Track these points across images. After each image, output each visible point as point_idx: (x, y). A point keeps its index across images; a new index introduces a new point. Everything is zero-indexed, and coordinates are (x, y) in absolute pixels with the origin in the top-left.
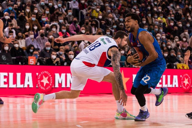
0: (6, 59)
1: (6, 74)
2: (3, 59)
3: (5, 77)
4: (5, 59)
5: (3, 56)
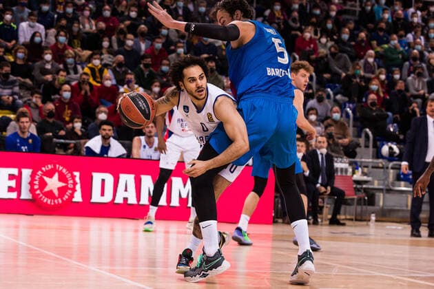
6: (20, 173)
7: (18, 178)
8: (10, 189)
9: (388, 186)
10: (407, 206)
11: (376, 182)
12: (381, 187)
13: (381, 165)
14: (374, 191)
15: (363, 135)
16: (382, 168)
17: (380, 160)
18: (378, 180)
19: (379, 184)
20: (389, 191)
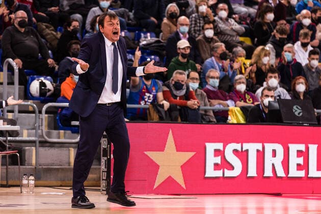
0: (301, 114)
1: (302, 147)
2: (296, 113)
3: (300, 153)
4: (299, 114)
5: (295, 107)
9: (42, 136)
10: (69, 164)
12: (33, 138)
13: (31, 109)
15: (5, 68)
16: (33, 112)
17: (30, 102)
18: (28, 129)
19: (29, 136)
20: (43, 143)
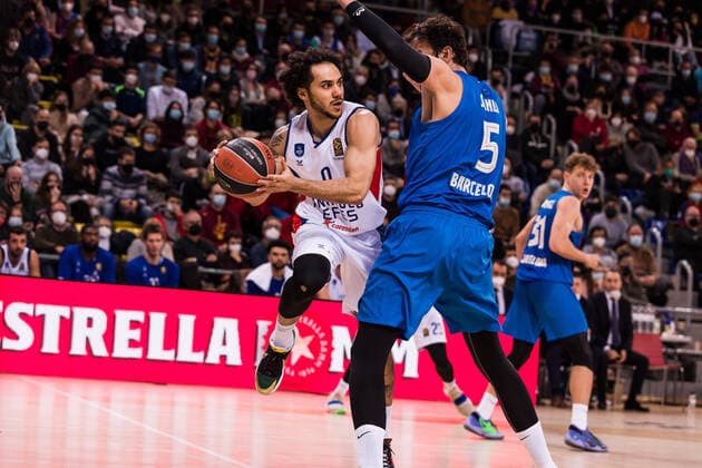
6: (147, 318)
7: (145, 327)
8: (132, 344)
11: (697, 345)
14: (694, 359)
